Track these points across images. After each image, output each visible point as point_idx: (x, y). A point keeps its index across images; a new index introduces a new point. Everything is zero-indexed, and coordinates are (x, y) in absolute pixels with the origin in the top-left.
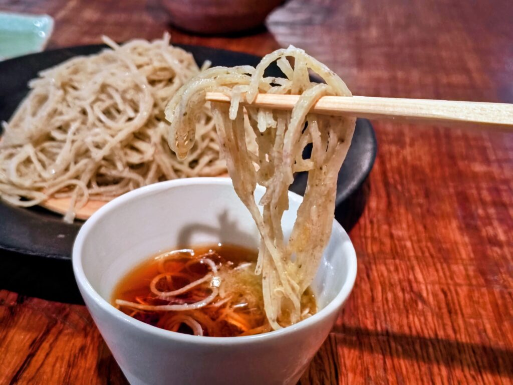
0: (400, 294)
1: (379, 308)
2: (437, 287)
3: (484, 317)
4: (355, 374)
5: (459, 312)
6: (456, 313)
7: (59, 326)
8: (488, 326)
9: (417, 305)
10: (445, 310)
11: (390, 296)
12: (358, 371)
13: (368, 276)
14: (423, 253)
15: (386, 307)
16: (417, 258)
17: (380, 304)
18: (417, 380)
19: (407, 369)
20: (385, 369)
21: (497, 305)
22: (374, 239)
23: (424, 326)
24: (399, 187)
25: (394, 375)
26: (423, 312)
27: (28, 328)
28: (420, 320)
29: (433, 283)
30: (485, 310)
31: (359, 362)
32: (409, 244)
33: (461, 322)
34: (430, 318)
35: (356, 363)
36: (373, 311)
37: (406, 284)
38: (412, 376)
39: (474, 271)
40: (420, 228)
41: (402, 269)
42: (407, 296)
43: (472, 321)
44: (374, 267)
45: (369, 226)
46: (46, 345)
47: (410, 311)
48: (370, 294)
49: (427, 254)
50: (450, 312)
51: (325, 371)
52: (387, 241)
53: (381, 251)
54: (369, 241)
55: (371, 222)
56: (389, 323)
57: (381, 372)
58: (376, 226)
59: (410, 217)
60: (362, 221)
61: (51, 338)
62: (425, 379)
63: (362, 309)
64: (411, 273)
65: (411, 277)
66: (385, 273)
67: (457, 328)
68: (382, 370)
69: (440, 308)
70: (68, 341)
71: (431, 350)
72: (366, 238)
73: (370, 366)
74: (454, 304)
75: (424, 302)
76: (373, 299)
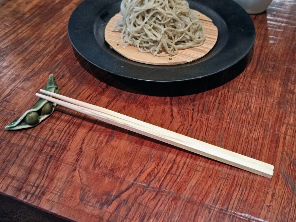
0: (243, 106)
1: (232, 110)
2: (258, 106)
3: (271, 120)
4: (213, 131)
5: (262, 117)
6: (261, 117)
7: (118, 97)
8: (270, 124)
9: (247, 111)
10: (257, 115)
11: (238, 106)
13: (233, 98)
14: (260, 92)
15: (235, 110)
16: (256, 93)
17: (233, 109)
18: (234, 137)
19: (232, 133)
20: (224, 132)
21: (278, 117)
22: (242, 83)
23: (246, 120)
24: (263, 62)
25: (227, 134)
26: (248, 114)
27: (108, 97)
28: (245, 117)
29: (258, 104)
30: (273, 117)
31: (216, 127)
32: (255, 87)
33: (261, 121)
34: (249, 117)
35: (215, 128)
36: (229, 111)
37: (246, 103)
38: (233, 136)
39: (276, 102)
40: (263, 81)
41: (248, 97)
42: (245, 107)
43: (265, 121)
44: (237, 94)
45: (243, 78)
46: (113, 103)
47: (243, 113)
48: (231, 104)
49: (261, 93)
51: (203, 128)
52: (247, 85)
53: (243, 89)
54: (240, 84)
55: (244, 76)
56: (233, 116)
58: (245, 78)
59: (262, 76)
60: (241, 75)
61: (115, 101)
62: (237, 138)
63: (225, 109)
64: (251, 98)
65: (250, 101)
66: (240, 98)
67: (258, 122)
68: (223, 132)
69: (255, 114)
70: (120, 103)
71: (244, 128)
72: (239, 82)
73: (219, 130)
74: (262, 113)
75: (250, 111)
76: (231, 106)
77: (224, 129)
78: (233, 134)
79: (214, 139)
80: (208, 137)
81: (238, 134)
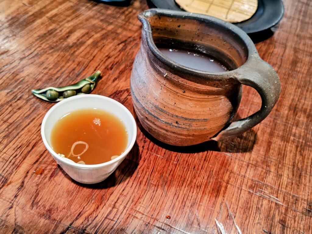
3: (216, 166)
4: (158, 173)
6: (207, 161)
8: (215, 169)
10: (203, 159)
12: (160, 172)
18: (178, 182)
20: (169, 175)
21: (224, 162)
23: (192, 163)
25: (171, 177)
26: (195, 157)
28: (192, 160)
30: (218, 163)
31: (162, 169)
33: (206, 165)
34: (196, 160)
38: (177, 180)
43: (211, 166)
50: (205, 160)
51: (149, 169)
56: (181, 158)
57: (167, 175)
62: (180, 182)
67: (203, 167)
68: (168, 175)
69: (202, 157)
71: (189, 172)
73: (165, 172)
74: (208, 157)
77: (170, 171)
78: (178, 178)
79: (158, 183)
80: (152, 179)
81: (182, 178)
